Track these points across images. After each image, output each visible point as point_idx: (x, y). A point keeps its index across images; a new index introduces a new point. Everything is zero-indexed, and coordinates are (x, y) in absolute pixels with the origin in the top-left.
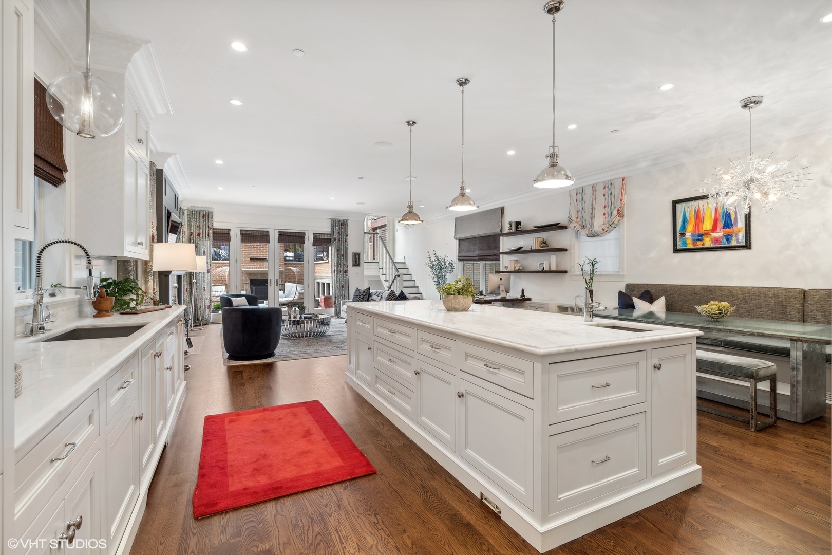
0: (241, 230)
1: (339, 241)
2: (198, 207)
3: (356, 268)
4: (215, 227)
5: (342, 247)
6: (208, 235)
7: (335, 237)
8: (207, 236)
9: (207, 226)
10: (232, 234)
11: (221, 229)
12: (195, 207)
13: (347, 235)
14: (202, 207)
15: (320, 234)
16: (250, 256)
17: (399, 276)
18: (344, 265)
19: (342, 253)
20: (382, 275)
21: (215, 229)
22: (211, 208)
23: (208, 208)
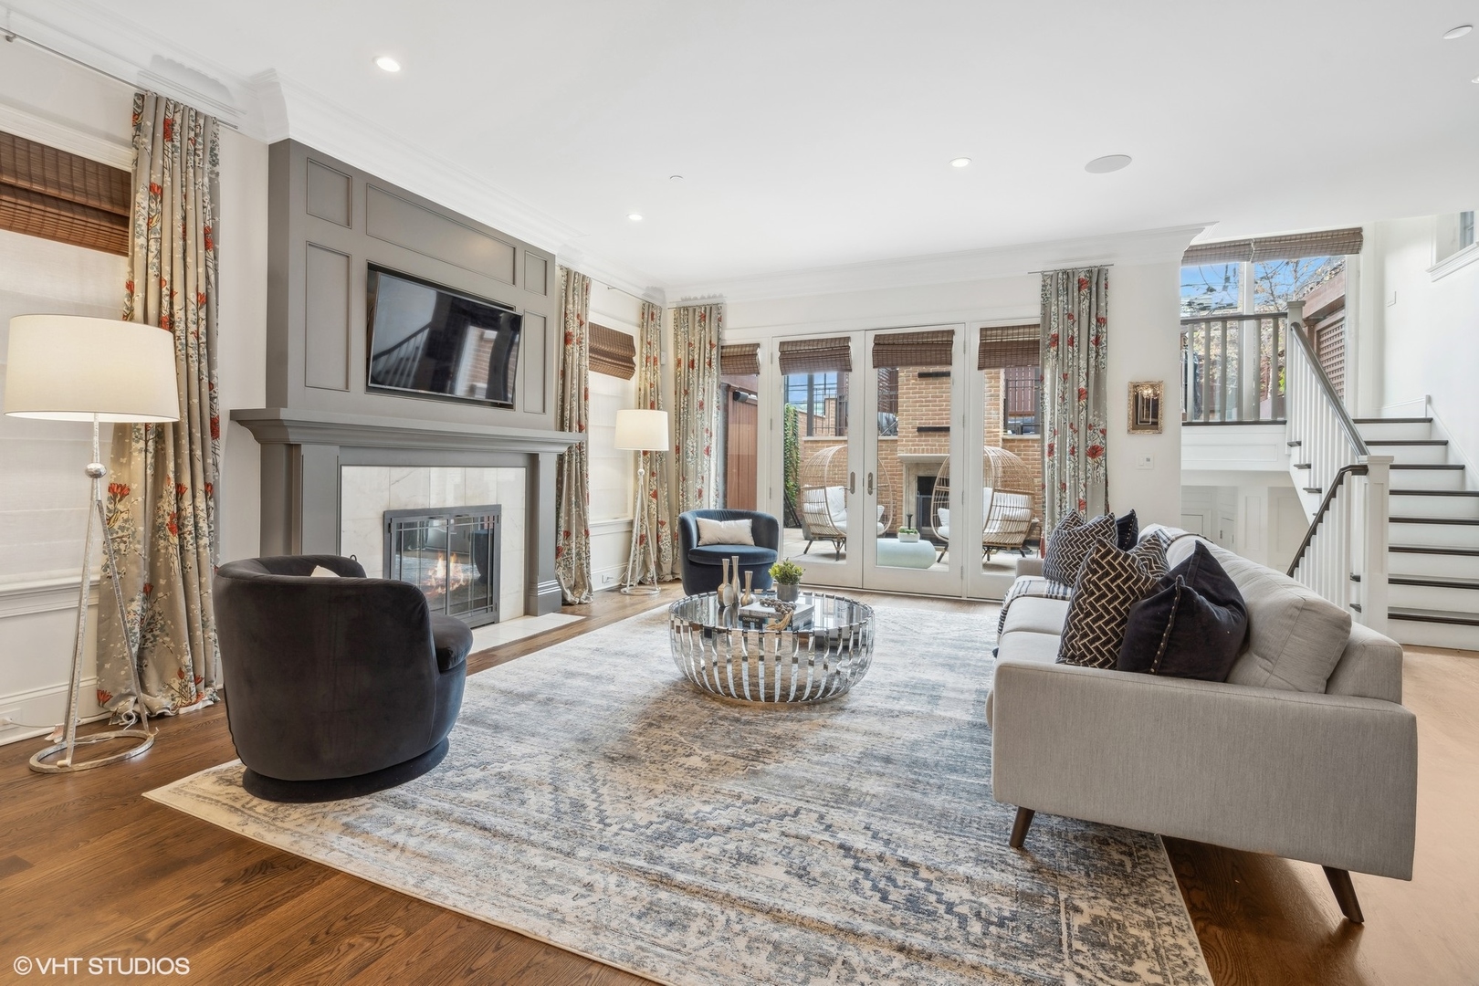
0: (782, 344)
1: (1071, 342)
2: (696, 299)
3: (1145, 439)
4: (728, 343)
5: (1083, 363)
6: (710, 365)
7: (1054, 332)
8: (707, 366)
9: (707, 341)
10: (762, 355)
11: (738, 346)
12: (690, 299)
13: (1102, 321)
14: (703, 298)
15: (1002, 328)
16: (918, 423)
17: (1361, 470)
18: (1089, 427)
19: (1083, 385)
20: (1300, 467)
21: (727, 347)
22: (721, 296)
23: (714, 297)
